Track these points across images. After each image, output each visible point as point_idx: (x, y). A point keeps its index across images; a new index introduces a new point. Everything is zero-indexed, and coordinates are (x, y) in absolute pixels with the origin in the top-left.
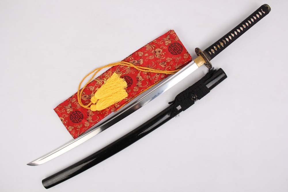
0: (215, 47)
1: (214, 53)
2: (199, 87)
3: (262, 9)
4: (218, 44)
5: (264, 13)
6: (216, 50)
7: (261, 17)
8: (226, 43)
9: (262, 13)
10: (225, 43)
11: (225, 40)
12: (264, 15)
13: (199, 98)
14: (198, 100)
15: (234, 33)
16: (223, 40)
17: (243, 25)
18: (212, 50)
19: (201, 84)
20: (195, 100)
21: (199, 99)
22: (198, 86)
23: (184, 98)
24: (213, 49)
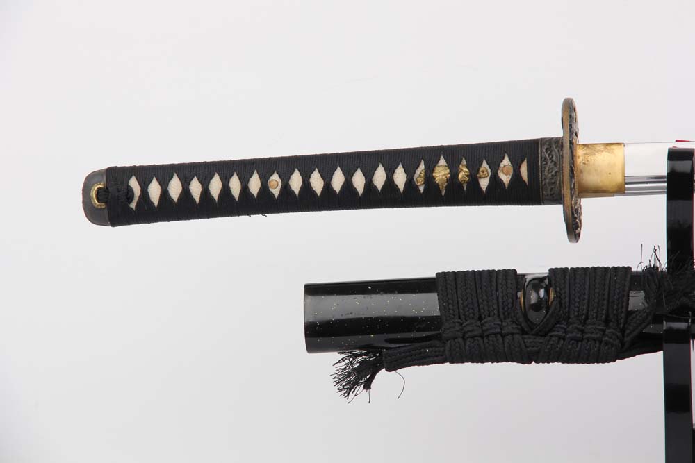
0: (484, 183)
1: (506, 161)
2: (477, 332)
3: (133, 205)
4: (460, 185)
5: (134, 183)
6: (485, 164)
7: (163, 173)
8: (417, 167)
9: (144, 185)
10: (422, 166)
11: (410, 182)
12: (145, 174)
13: (511, 278)
14: (523, 276)
15: (348, 185)
16: (422, 189)
17: (276, 192)
18: (506, 178)
19: (464, 339)
20: (538, 282)
21: (515, 271)
22: (482, 337)
23: (584, 324)
24: (495, 180)
